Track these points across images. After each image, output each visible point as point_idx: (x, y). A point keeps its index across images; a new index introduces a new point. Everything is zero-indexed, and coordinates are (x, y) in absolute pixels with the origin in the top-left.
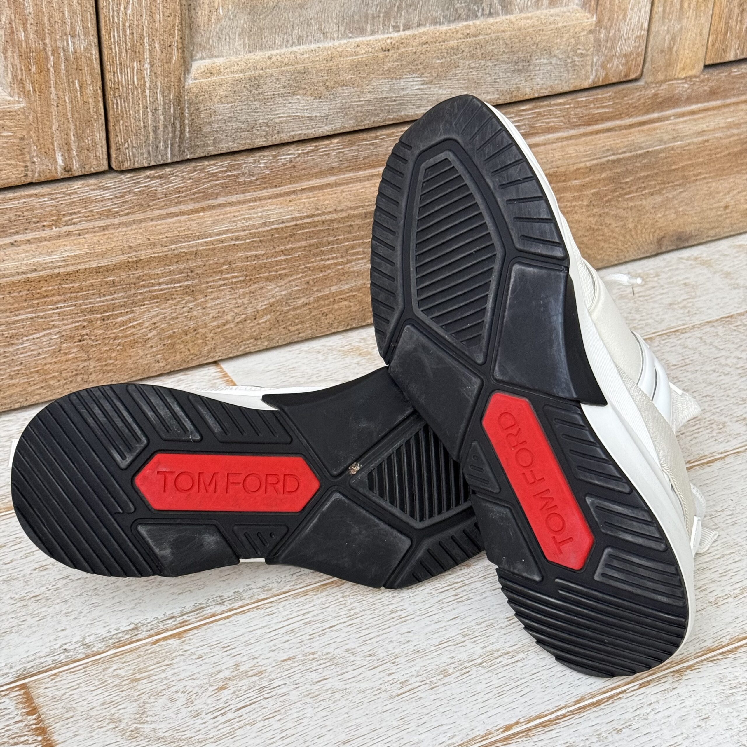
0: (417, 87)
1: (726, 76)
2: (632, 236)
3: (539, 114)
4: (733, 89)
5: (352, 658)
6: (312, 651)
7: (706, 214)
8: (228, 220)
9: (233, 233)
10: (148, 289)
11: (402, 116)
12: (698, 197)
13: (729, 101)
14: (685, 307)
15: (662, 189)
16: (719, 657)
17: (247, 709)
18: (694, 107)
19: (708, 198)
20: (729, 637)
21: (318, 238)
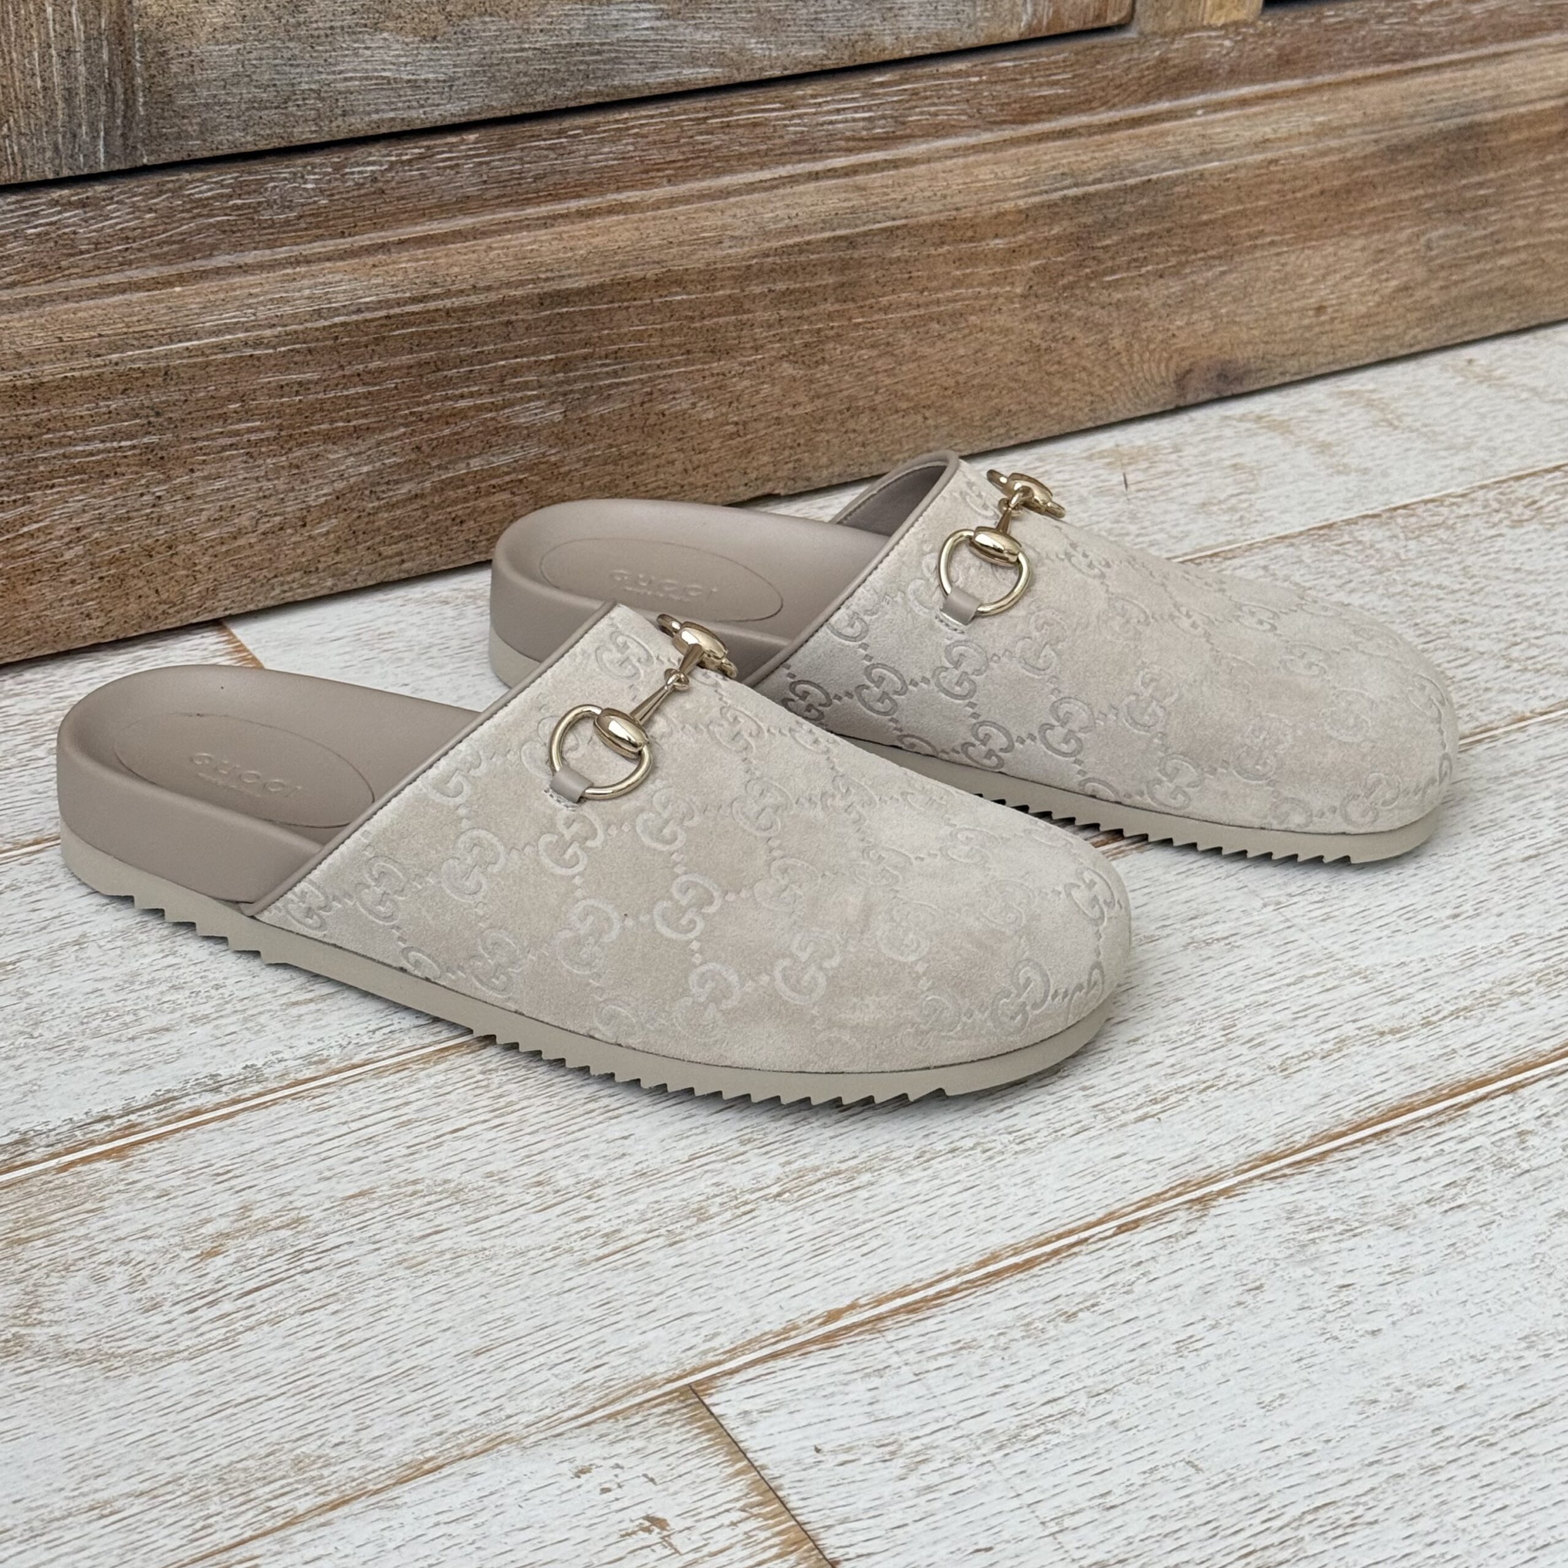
0: (647, 24)
1: (1311, 25)
2: (1121, 365)
3: (915, 93)
4: (1328, 54)
5: (500, 1190)
6: (412, 1177)
7: (1277, 323)
8: (237, 303)
9: (247, 331)
10: (62, 451)
11: (614, 87)
12: (1259, 284)
13: (1318, 80)
14: (1233, 509)
15: (1182, 265)
16: (1287, 1171)
17: (265, 1293)
18: (1245, 91)
19: (1280, 287)
20: (1308, 1133)
21: (435, 348)
